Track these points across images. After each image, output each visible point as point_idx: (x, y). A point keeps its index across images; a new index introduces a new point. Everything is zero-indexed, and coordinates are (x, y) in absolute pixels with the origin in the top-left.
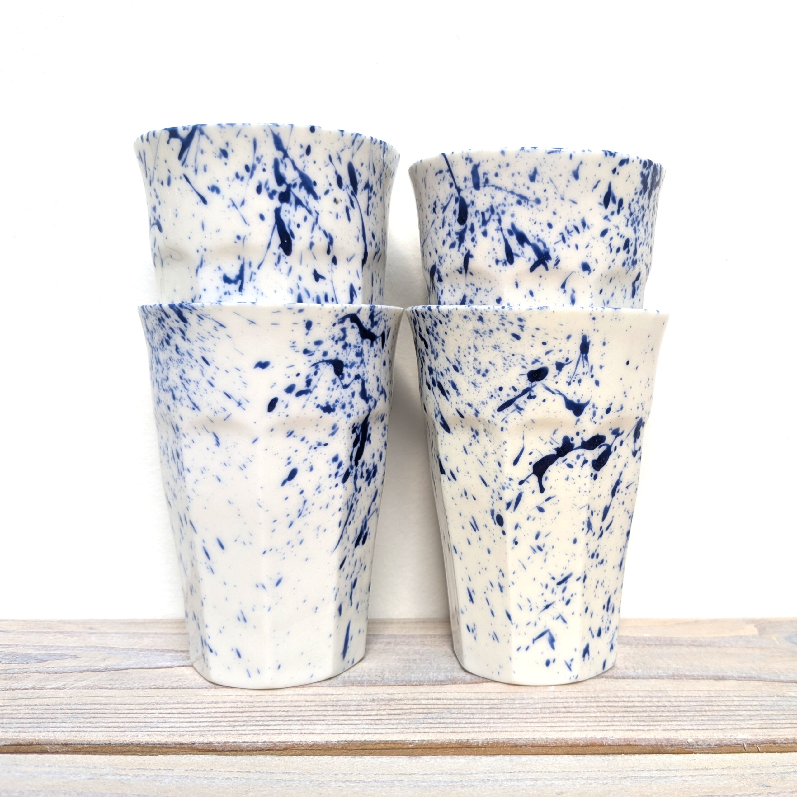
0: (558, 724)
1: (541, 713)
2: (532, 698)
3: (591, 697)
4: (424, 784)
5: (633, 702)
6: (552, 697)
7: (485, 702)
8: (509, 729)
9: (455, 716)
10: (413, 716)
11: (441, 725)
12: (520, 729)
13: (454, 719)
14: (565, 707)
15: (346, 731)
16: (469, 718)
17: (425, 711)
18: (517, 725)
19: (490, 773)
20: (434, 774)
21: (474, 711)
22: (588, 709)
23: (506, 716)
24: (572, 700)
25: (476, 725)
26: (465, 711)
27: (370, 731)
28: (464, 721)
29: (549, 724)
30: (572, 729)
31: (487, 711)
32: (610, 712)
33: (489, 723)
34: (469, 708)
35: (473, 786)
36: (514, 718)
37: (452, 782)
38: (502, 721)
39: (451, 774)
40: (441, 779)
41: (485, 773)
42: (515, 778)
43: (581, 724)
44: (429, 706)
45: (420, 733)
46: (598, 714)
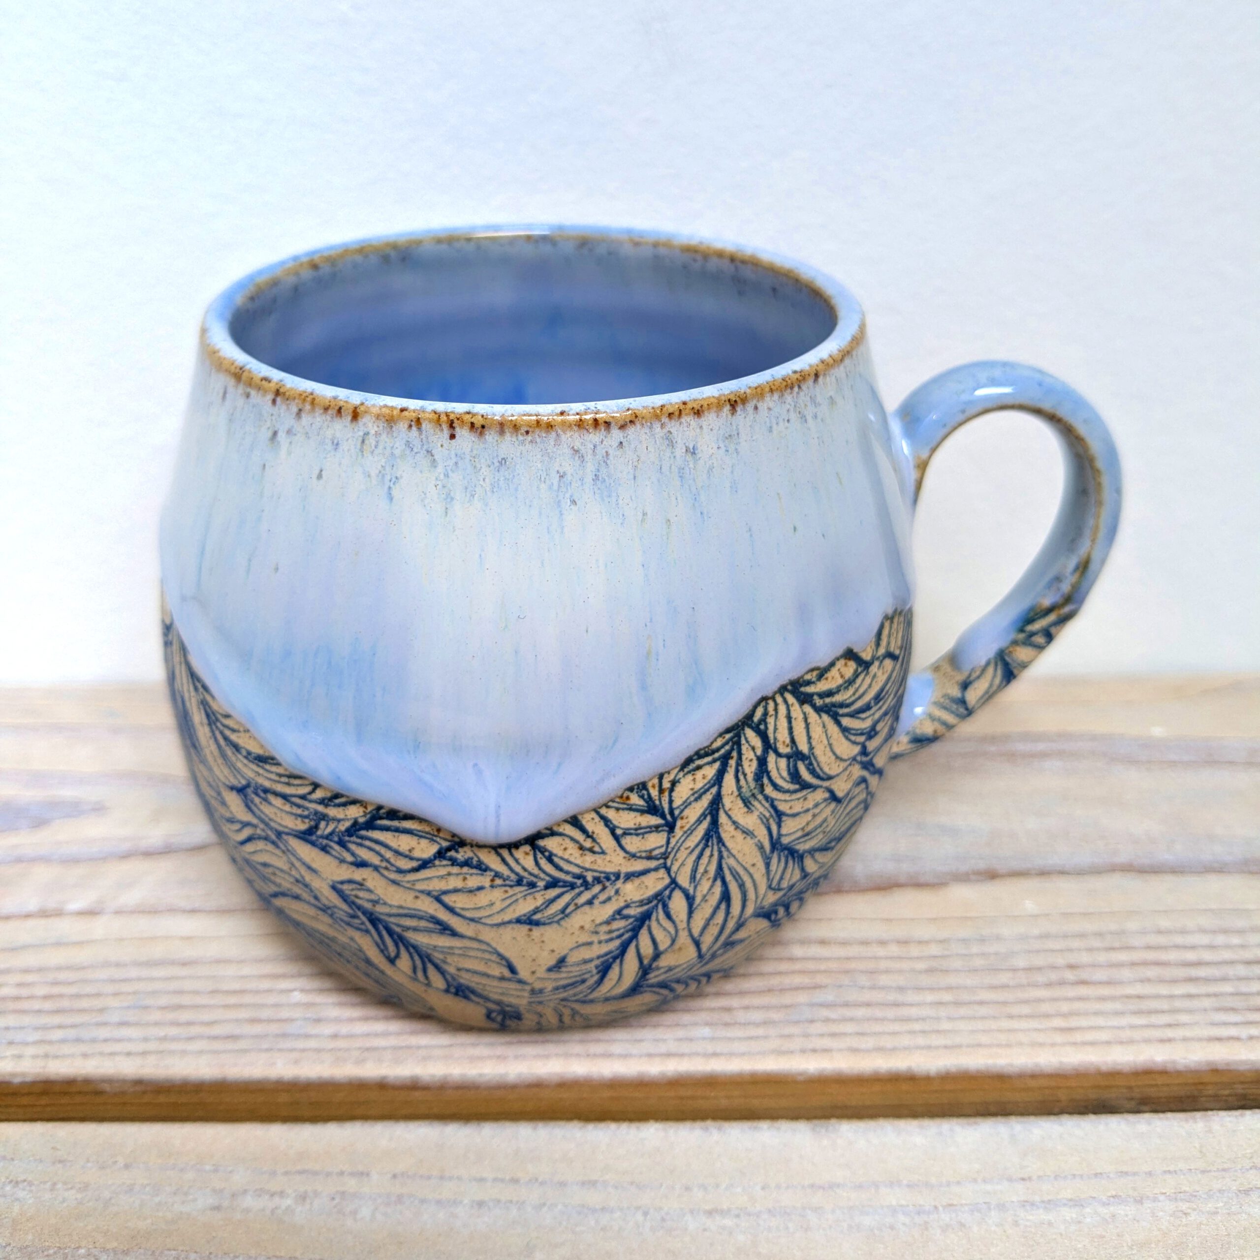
0: (1074, 1022)
1: (1029, 985)
2: (998, 938)
3: (1111, 933)
4: (867, 1221)
5: (1193, 948)
6: (1036, 932)
7: (915, 951)
8: (984, 1039)
9: (868, 996)
10: (787, 999)
11: (849, 1028)
12: (1003, 1038)
13: (868, 1005)
14: (1071, 967)
15: (672, 1046)
16: (896, 1005)
17: (806, 980)
18: (993, 1025)
19: (984, 1181)
20: (876, 1185)
21: (901, 981)
22: (1116, 974)
23: (965, 997)
24: (1076, 944)
25: (917, 1026)
26: (884, 980)
27: (719, 1047)
28: (890, 1013)
29: (1058, 1022)
30: (1104, 1036)
31: (926, 980)
32: (1161, 981)
33: (938, 1019)
34: (887, 971)
35: (962, 1225)
36: (981, 1003)
37: (919, 1213)
38: (963, 1011)
39: (908, 1186)
40: (894, 1203)
41: (975, 1181)
42: (1037, 1198)
43: (1115, 1022)
44: (811, 966)
45: (814, 1051)
46: (1139, 989)
